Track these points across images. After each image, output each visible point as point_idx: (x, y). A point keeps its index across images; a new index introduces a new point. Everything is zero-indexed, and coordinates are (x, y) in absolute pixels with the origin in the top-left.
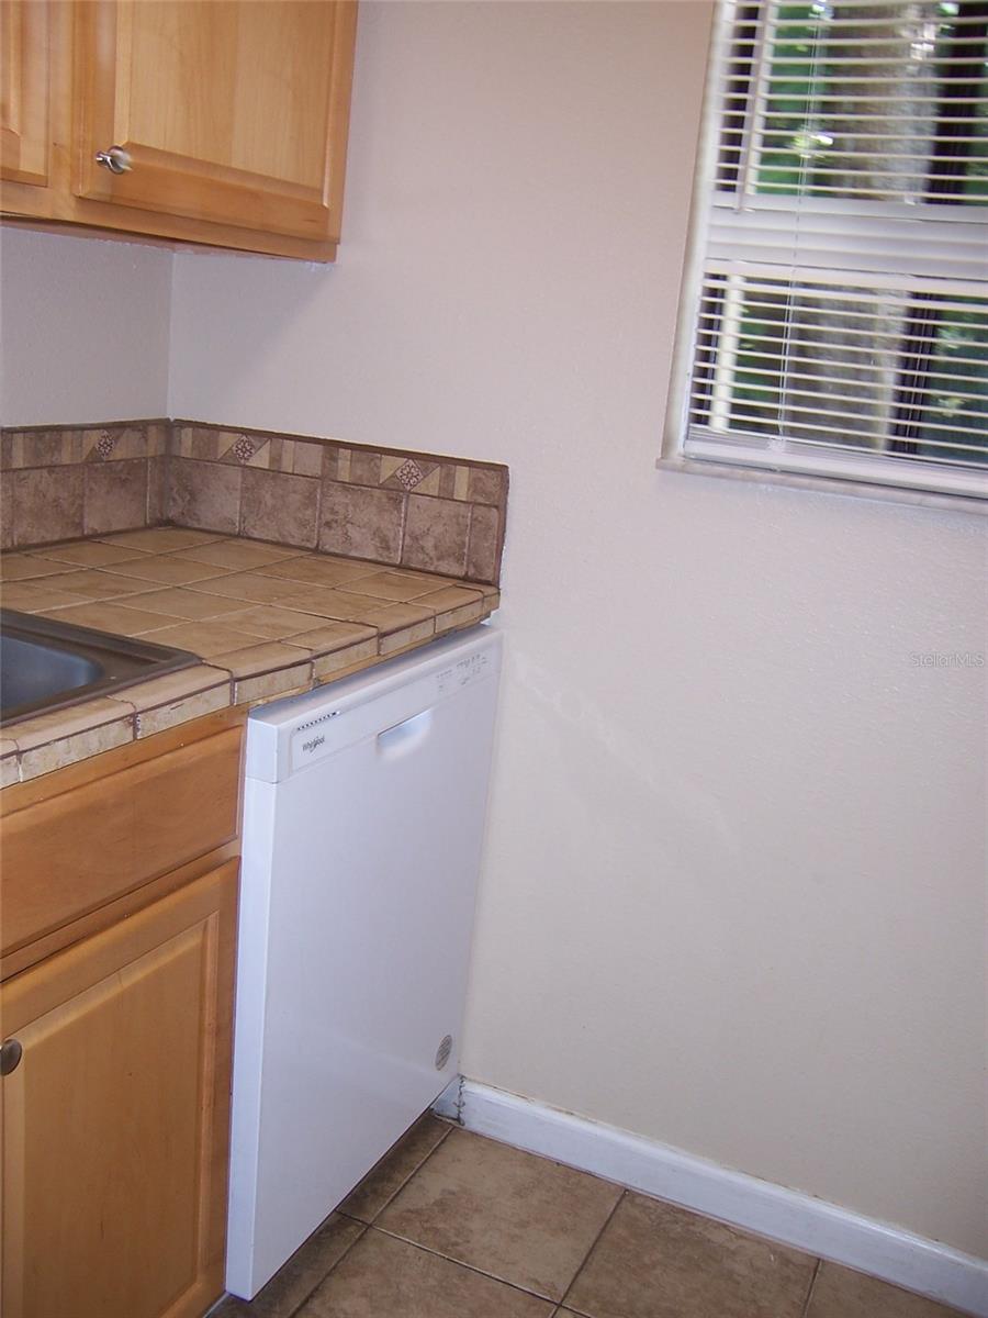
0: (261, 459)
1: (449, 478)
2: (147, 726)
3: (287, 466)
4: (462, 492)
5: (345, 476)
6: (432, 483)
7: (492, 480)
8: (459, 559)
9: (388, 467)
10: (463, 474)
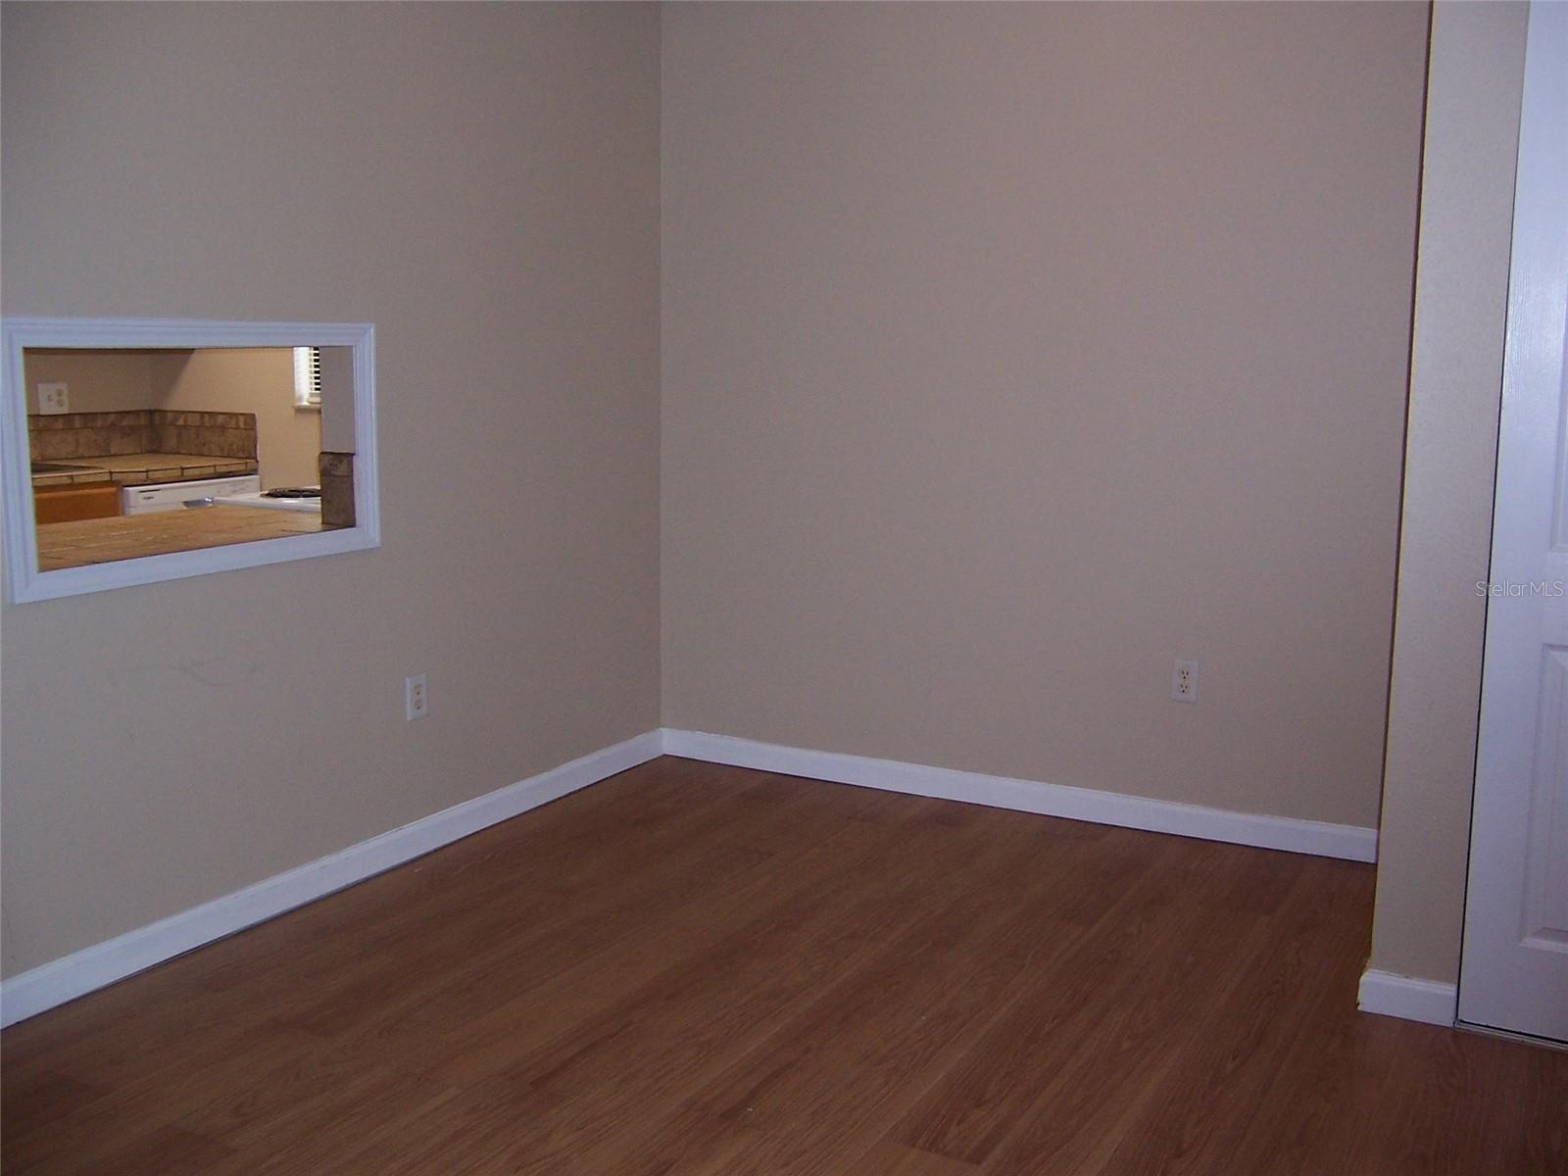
0: (181, 422)
1: (238, 420)
2: (76, 480)
3: (189, 422)
4: (242, 426)
5: (207, 425)
6: (233, 424)
7: (251, 418)
8: (244, 451)
9: (220, 419)
10: (241, 418)
